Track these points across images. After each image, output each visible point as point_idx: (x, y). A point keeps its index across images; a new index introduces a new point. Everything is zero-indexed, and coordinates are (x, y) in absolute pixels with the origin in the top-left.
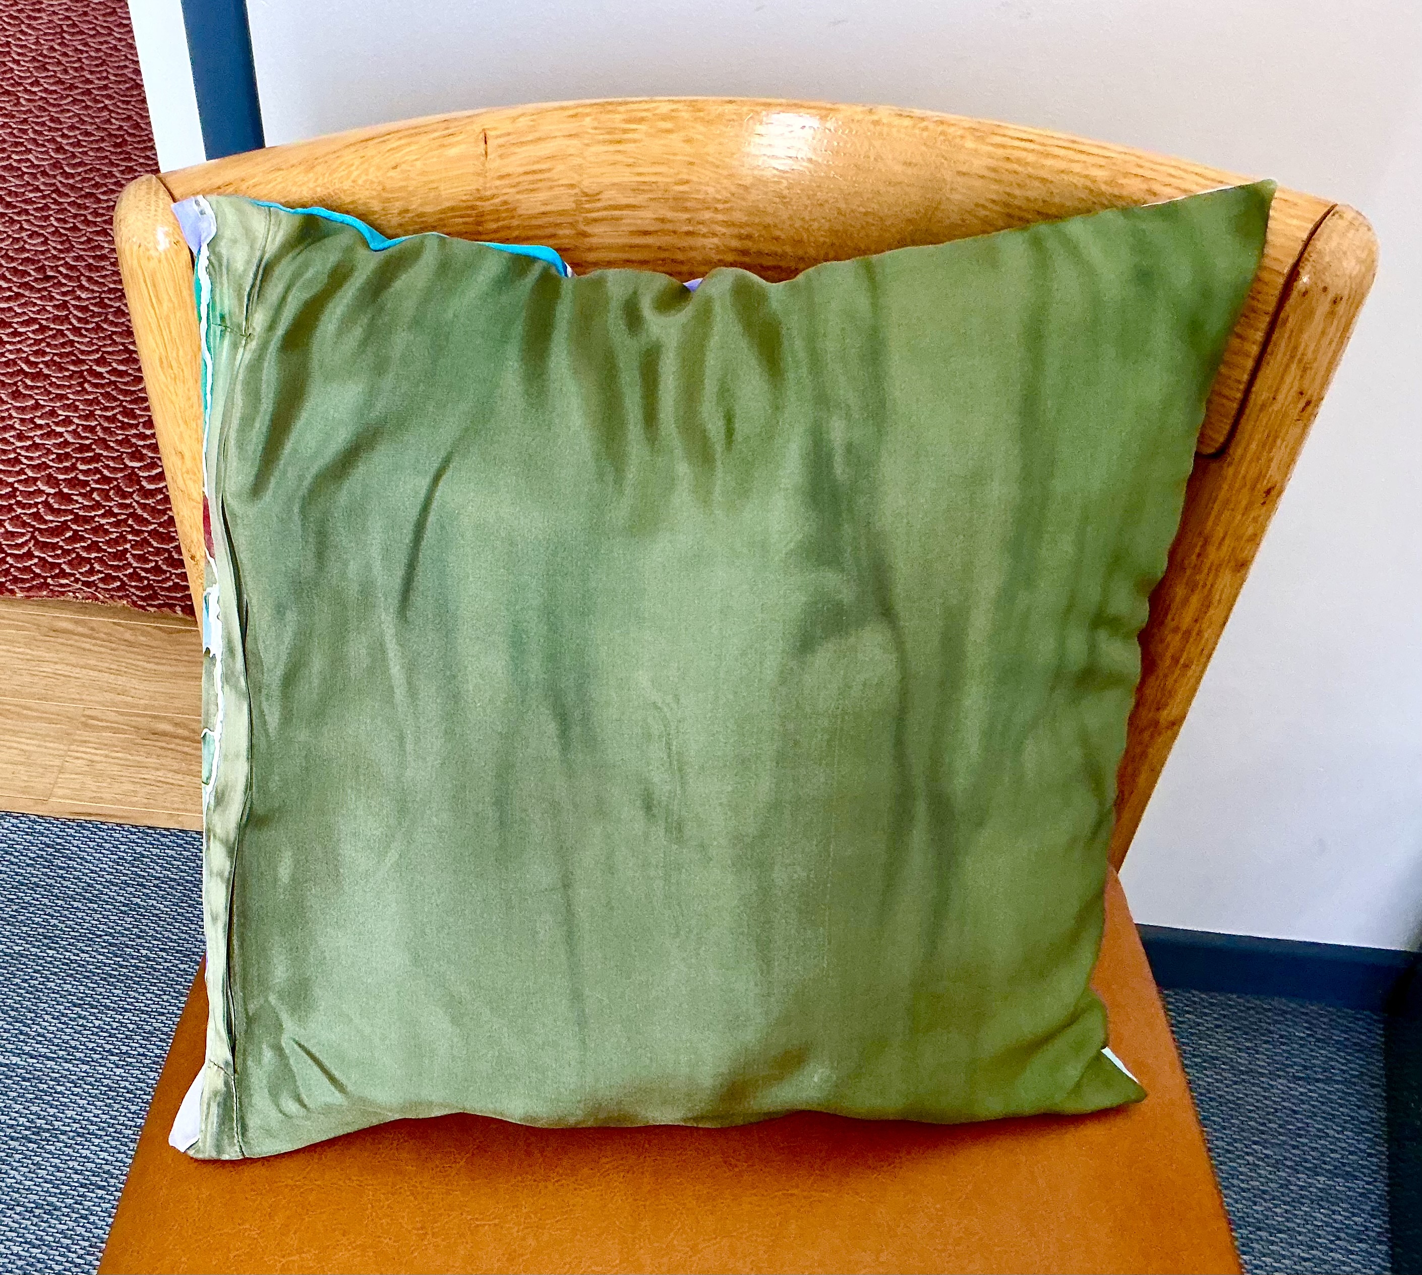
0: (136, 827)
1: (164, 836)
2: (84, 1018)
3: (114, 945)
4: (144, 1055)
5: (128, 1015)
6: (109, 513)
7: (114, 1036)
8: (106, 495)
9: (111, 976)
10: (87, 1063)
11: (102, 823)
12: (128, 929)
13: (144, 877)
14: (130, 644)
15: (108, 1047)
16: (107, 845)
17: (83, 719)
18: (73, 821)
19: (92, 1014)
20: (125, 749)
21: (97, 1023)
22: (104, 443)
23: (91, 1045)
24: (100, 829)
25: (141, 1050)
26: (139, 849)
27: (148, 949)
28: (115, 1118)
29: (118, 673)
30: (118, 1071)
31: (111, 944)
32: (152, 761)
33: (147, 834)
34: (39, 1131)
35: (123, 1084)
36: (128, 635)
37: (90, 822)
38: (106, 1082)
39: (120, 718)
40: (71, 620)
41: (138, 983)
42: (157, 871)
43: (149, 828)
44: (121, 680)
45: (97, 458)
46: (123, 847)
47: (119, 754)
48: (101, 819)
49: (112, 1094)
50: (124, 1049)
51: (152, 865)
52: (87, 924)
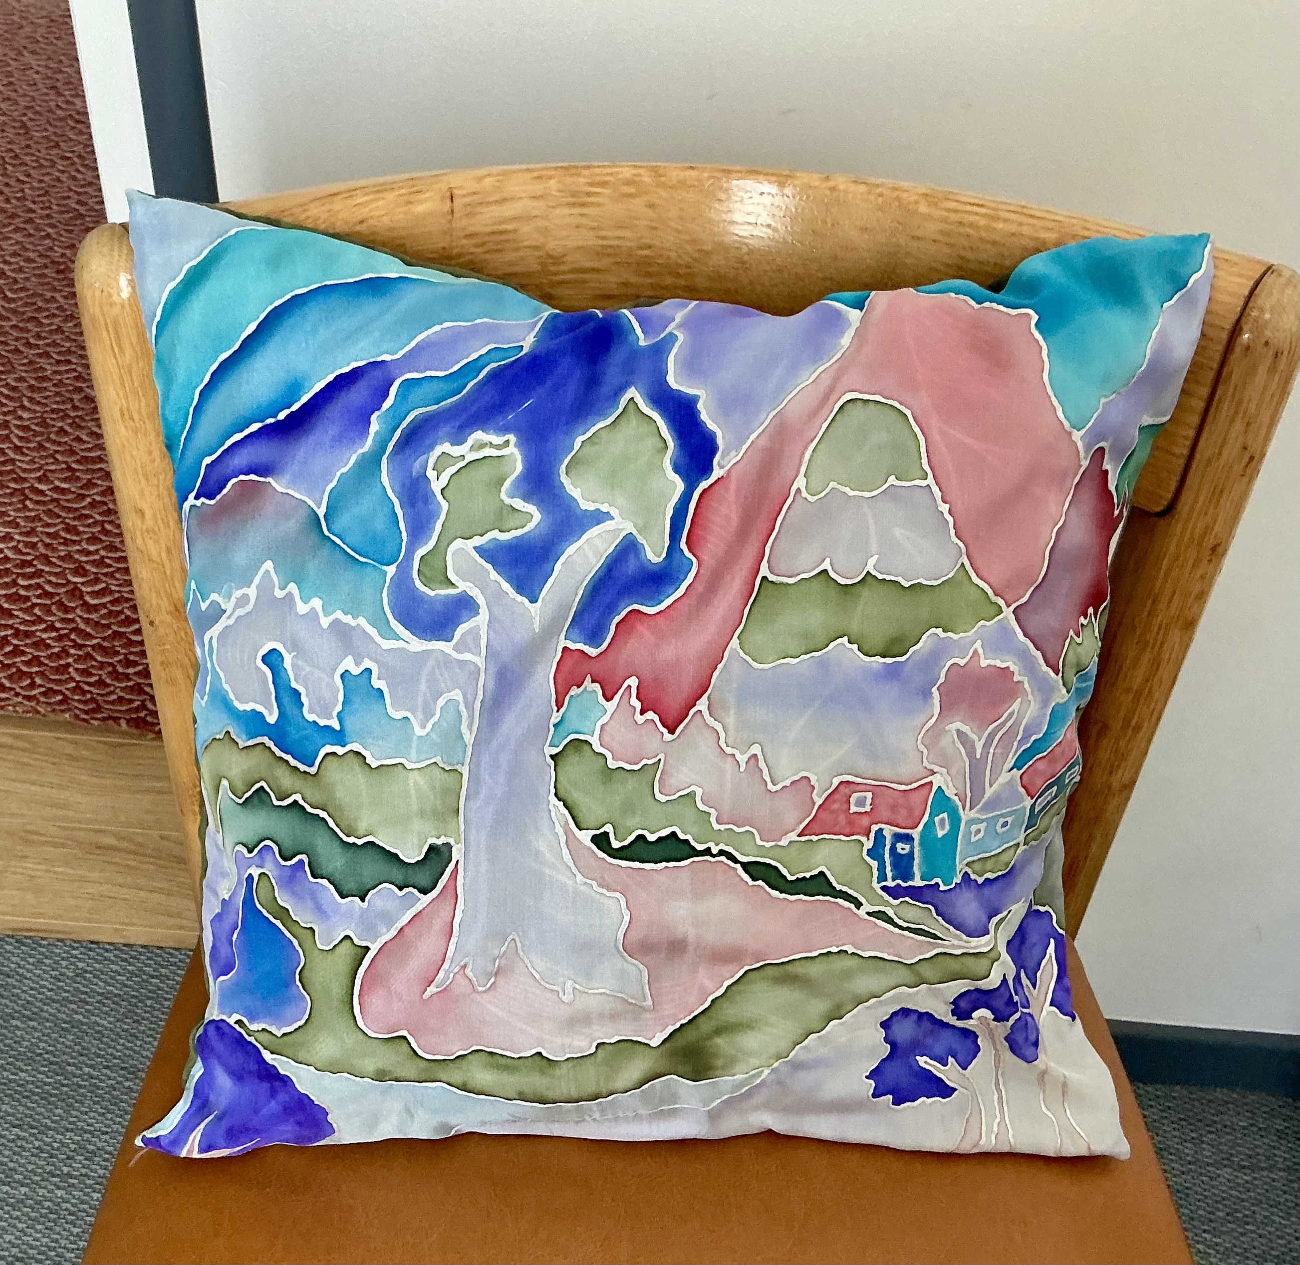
0: (79, 942)
1: (107, 950)
2: (23, 1139)
3: (56, 1063)
4: (86, 1175)
5: (69, 1134)
6: (52, 628)
7: (55, 1156)
8: (47, 610)
9: (51, 1095)
10: (27, 1185)
11: (43, 939)
12: (70, 1047)
13: (86, 993)
14: (70, 757)
15: (48, 1168)
16: (47, 961)
17: (23, 834)
18: (13, 937)
19: (31, 1135)
20: (67, 864)
21: (37, 1144)
22: (46, 560)
23: (30, 1167)
24: (40, 946)
25: (84, 1171)
26: (80, 965)
27: (91, 1066)
28: (57, 1241)
29: (60, 787)
30: (59, 1193)
31: (52, 1063)
32: (95, 875)
33: (90, 950)
35: (64, 1206)
36: (70, 749)
37: (30, 938)
38: (47, 1204)
39: (62, 833)
40: (11, 735)
41: (81, 1102)
42: (100, 987)
43: (92, 942)
44: (64, 795)
45: (39, 573)
46: (64, 963)
47: (60, 869)
48: (41, 935)
49: (53, 1216)
50: (66, 1170)
51: (95, 980)
52: (25, 1043)
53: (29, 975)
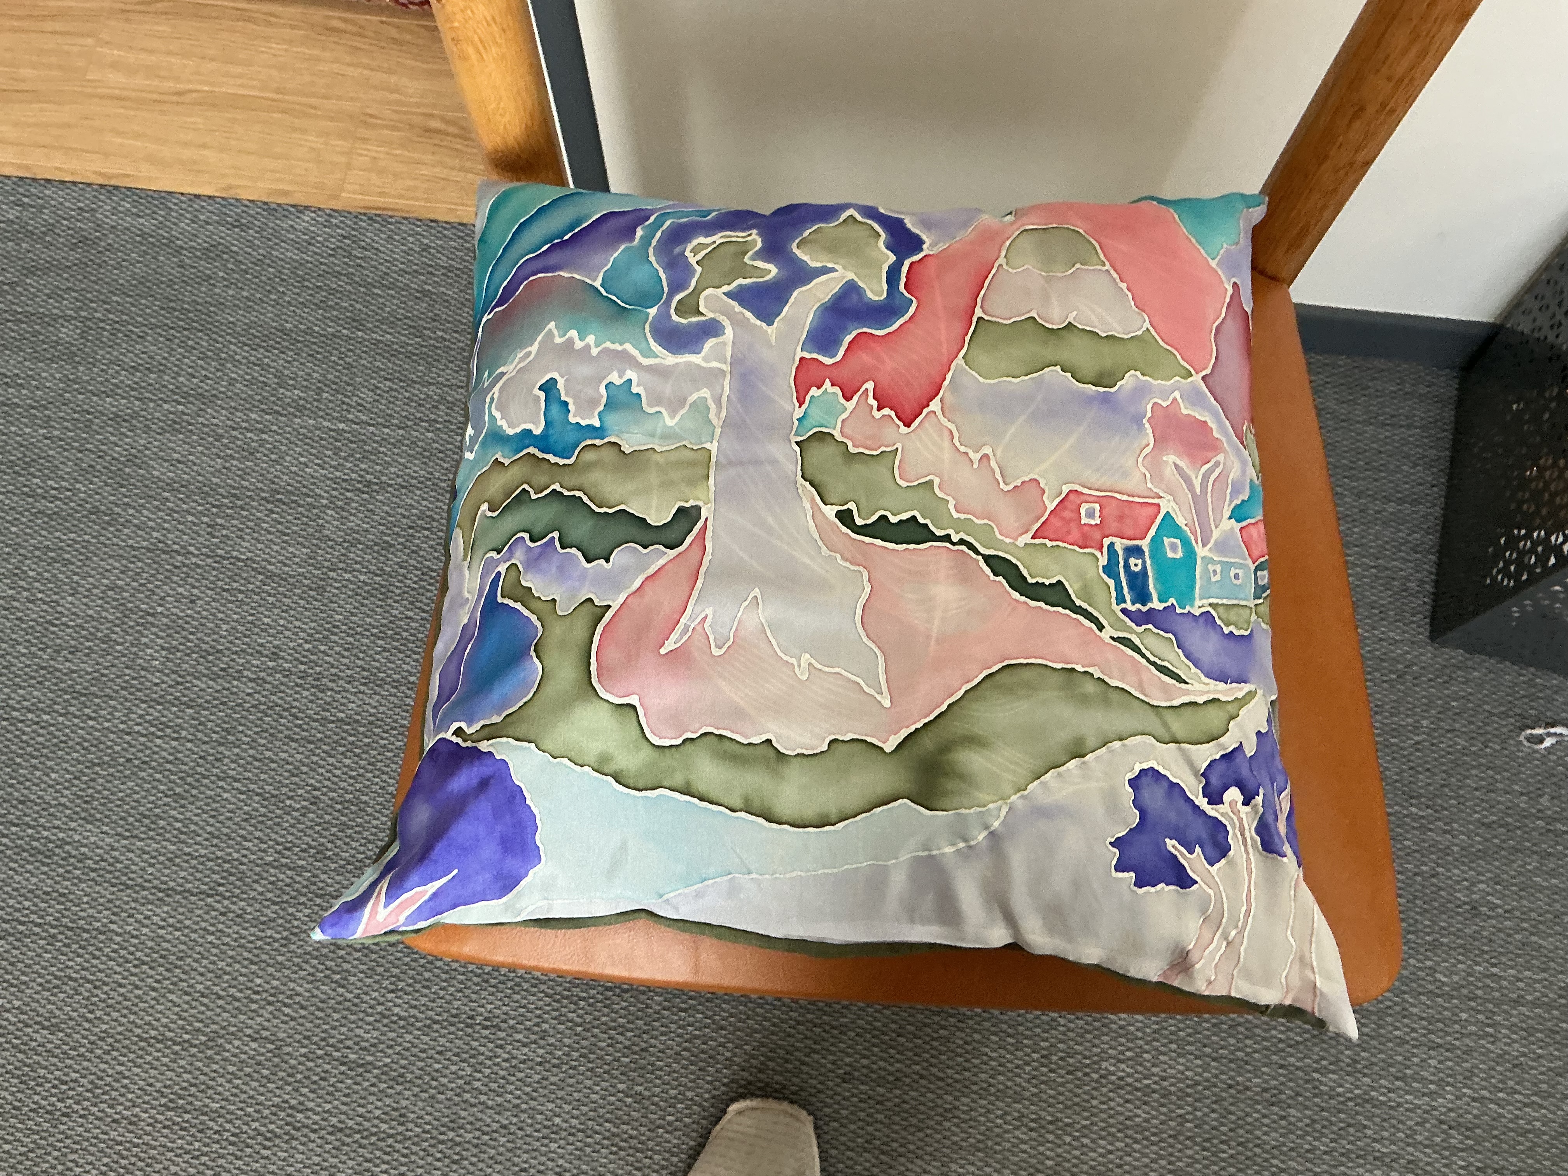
0: (420, 220)
1: (445, 229)
2: (396, 390)
3: (414, 327)
4: (449, 421)
5: (432, 388)
7: (422, 405)
9: (414, 354)
10: (403, 428)
11: (391, 217)
12: (423, 313)
13: (432, 266)
14: (395, 41)
15: (419, 415)
16: (396, 238)
17: (363, 118)
18: (365, 214)
19: (402, 387)
20: (403, 146)
21: (407, 395)
23: (404, 414)
24: (389, 223)
25: (447, 418)
26: (425, 241)
27: (443, 331)
28: (431, 473)
29: (389, 71)
30: (430, 435)
31: (410, 326)
32: (428, 158)
33: (431, 227)
34: (369, 484)
35: (435, 445)
36: (394, 33)
37: (379, 216)
38: (420, 444)
39: (395, 117)
40: (340, 18)
41: (438, 361)
42: (443, 261)
43: (432, 221)
44: (393, 79)
46: (411, 239)
47: (398, 152)
48: (390, 213)
49: (426, 454)
50: (433, 416)
51: (439, 255)
52: (388, 309)
53: (382, 249)
